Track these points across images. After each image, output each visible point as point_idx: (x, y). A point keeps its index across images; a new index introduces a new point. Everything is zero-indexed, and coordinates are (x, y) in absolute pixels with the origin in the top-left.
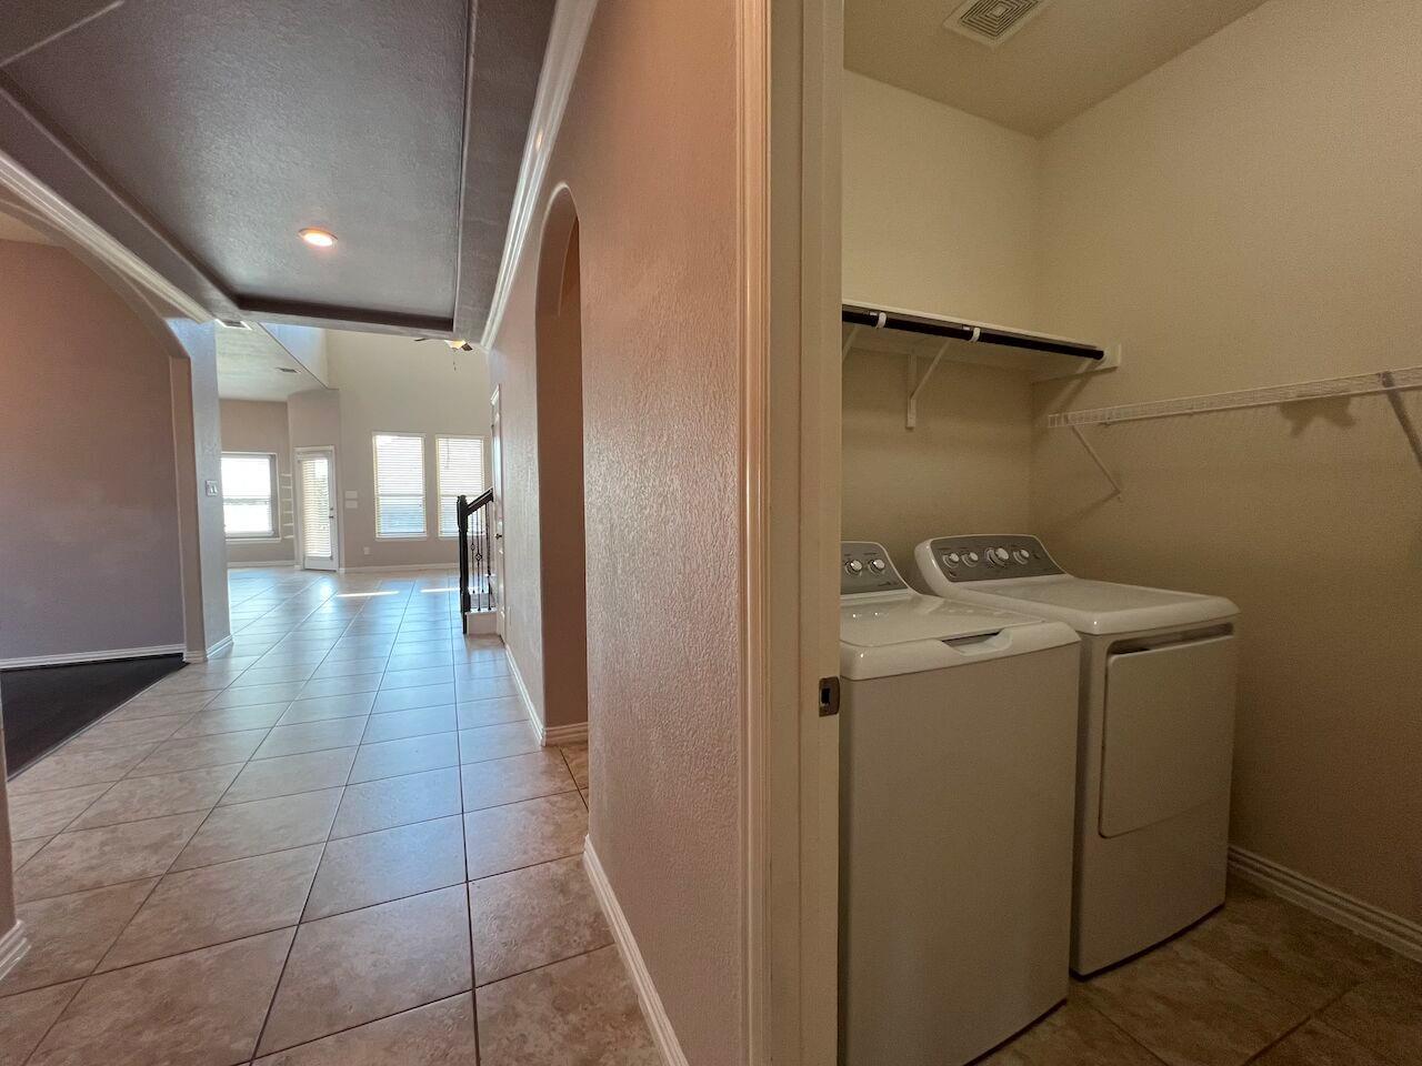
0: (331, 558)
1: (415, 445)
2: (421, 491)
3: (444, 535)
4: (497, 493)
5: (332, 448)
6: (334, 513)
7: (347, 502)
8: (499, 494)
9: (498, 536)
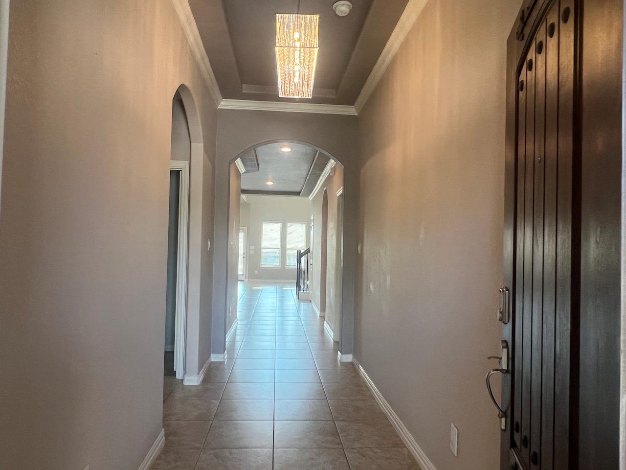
0: (243, 275)
1: (277, 226)
2: (279, 247)
3: (288, 267)
4: (311, 250)
5: (246, 228)
6: (245, 256)
7: (250, 251)
8: (312, 250)
9: (311, 264)
